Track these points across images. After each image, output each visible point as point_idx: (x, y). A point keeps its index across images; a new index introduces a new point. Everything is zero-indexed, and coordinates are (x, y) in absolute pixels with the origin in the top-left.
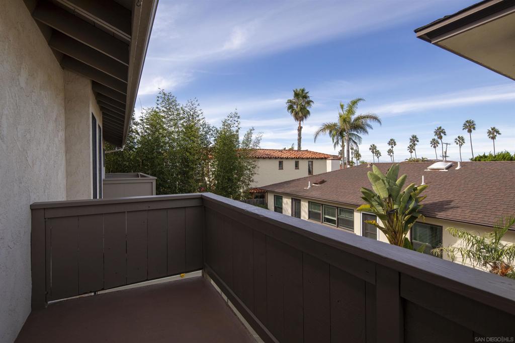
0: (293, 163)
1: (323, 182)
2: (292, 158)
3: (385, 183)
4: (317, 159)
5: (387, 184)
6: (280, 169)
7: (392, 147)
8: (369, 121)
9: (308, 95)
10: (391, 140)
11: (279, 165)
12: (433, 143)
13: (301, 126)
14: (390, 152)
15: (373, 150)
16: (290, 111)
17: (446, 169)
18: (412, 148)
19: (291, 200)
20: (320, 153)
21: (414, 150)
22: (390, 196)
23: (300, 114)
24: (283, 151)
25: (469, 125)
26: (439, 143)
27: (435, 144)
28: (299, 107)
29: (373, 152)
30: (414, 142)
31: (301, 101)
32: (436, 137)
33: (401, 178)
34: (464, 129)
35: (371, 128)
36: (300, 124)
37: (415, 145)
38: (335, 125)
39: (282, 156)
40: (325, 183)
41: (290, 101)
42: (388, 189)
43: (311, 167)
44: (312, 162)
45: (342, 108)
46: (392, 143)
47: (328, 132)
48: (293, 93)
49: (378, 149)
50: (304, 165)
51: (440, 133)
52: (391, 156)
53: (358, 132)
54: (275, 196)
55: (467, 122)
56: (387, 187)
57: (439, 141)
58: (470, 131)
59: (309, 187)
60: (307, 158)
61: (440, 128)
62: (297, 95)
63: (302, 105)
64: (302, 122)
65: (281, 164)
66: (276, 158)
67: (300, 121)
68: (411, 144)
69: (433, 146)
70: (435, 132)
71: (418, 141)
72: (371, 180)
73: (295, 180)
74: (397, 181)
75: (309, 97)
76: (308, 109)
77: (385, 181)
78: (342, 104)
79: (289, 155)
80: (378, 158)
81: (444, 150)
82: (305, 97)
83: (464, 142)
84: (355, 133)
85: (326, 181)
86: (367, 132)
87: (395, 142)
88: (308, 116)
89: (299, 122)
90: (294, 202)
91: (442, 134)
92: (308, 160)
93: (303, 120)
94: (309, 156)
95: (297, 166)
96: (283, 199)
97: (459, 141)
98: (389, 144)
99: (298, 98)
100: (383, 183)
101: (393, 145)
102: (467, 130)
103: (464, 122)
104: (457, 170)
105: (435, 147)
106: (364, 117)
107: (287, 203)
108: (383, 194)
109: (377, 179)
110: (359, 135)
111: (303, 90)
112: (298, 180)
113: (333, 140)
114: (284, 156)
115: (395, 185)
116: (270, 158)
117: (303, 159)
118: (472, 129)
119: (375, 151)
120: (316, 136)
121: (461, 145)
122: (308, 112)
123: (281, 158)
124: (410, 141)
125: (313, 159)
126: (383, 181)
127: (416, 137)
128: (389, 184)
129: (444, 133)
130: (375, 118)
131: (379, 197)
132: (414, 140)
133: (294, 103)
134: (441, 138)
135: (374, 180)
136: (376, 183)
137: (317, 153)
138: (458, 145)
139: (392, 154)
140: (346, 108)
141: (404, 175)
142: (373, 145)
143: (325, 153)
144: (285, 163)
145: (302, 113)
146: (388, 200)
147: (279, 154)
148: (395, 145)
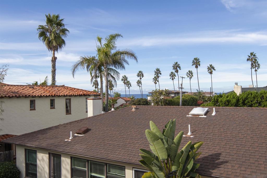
0: (48, 102)
1: (87, 131)
2: (47, 96)
3: (163, 143)
4: (76, 96)
5: (165, 143)
6: (31, 110)
7: (141, 79)
8: (126, 57)
9: (63, 22)
10: (140, 72)
11: (31, 104)
12: (172, 76)
13: (55, 56)
14: (139, 83)
15: (125, 81)
16: (42, 38)
17: (205, 115)
18: (156, 80)
19: (48, 155)
20: (78, 89)
21: (158, 81)
22: (169, 156)
23: (54, 44)
24: (35, 87)
25: (196, 62)
26: (175, 76)
27: (173, 76)
28: (53, 35)
29: (125, 83)
30: (158, 74)
31: (55, 29)
32: (174, 71)
33: (179, 135)
34: (193, 65)
35: (128, 63)
36: (54, 54)
37: (158, 77)
38: (93, 59)
39: (34, 94)
40: (90, 132)
41: (42, 27)
42: (167, 149)
43: (68, 105)
44: (70, 99)
45: (100, 41)
46: (140, 74)
47: (85, 65)
48: (46, 19)
49: (128, 80)
50: (60, 104)
51: (177, 67)
52: (140, 86)
53: (116, 68)
54: (26, 150)
55: (195, 59)
56: (166, 146)
57: (176, 73)
58: (197, 67)
59: (70, 138)
60: (64, 96)
61: (177, 63)
62: (50, 21)
63: (57, 34)
64: (56, 52)
65: (32, 104)
66: (26, 97)
67: (54, 51)
68: (155, 76)
69: (172, 78)
70: (173, 66)
71: (161, 74)
72: (149, 139)
73: (52, 127)
74: (175, 139)
75: (63, 25)
76: (63, 38)
77: (164, 140)
78: (100, 37)
79: (43, 92)
80: (129, 88)
81: (180, 83)
82: (59, 24)
83: (193, 76)
84: (114, 68)
85: (90, 130)
86: (124, 67)
87: (143, 74)
88: (63, 46)
89: (52, 52)
90: (52, 158)
91: (178, 69)
92: (65, 98)
93: (57, 50)
94: (66, 92)
95: (52, 105)
96: (37, 153)
97: (189, 74)
98: (138, 75)
99: (51, 25)
100: (162, 143)
101: (141, 77)
102: (195, 65)
103: (193, 59)
104: (214, 116)
105: (173, 79)
106: (122, 53)
107: (43, 159)
108: (162, 155)
109: (155, 138)
110: (117, 70)
111: (57, 17)
112: (57, 127)
113: (91, 74)
114: (37, 93)
115: (173, 143)
116: (19, 97)
117: (59, 96)
118: (198, 66)
119: (126, 81)
120: (74, 70)
121: (190, 78)
122: (63, 42)
123: (33, 97)
124: (154, 73)
125: (71, 96)
126: (162, 140)
127: (159, 70)
128: (167, 143)
129: (179, 67)
130: (132, 55)
131: (157, 158)
132: (158, 72)
133: (47, 30)
134: (177, 71)
135: (153, 139)
136: (154, 143)
137: (75, 89)
138: (189, 78)
139: (140, 85)
140: (104, 42)
141: (181, 132)
142: (125, 76)
143: (83, 89)
144: (38, 103)
145: (56, 42)
146: (166, 161)
147: (30, 92)
148: (143, 76)
